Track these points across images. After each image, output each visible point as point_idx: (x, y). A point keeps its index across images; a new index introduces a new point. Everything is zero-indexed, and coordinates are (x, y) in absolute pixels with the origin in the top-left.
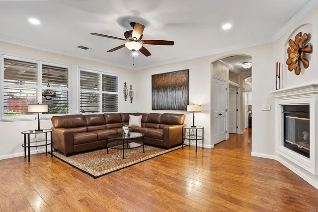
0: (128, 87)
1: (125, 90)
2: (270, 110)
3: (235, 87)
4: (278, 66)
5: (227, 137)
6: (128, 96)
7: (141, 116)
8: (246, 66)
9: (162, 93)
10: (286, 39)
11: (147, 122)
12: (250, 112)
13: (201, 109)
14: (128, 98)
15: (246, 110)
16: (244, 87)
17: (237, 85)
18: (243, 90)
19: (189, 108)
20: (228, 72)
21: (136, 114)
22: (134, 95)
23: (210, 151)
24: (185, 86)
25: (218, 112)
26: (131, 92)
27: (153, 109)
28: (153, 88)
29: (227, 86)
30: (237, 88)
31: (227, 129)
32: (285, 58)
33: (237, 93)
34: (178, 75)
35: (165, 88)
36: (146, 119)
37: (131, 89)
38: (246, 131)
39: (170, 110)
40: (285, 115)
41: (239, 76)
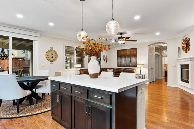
0: (105, 56)
1: (104, 57)
2: (176, 66)
3: (158, 55)
4: (179, 48)
5: (154, 80)
6: (105, 60)
7: (112, 70)
8: (165, 45)
9: (123, 59)
10: (181, 39)
11: (116, 73)
12: (166, 68)
13: (144, 66)
14: (105, 61)
15: (163, 67)
16: (162, 54)
17: (159, 54)
18: (162, 56)
19: (138, 66)
20: (155, 48)
21: (110, 69)
22: (108, 60)
23: (148, 85)
24: (135, 55)
25: (151, 68)
26: (106, 58)
27: (118, 66)
28: (118, 56)
29: (154, 55)
30: (159, 56)
31: (155, 76)
32: (182, 46)
33: (159, 58)
34: (131, 51)
35: (125, 56)
36: (115, 71)
37: (106, 56)
38: (163, 78)
39: (127, 66)
40: (181, 68)
41: (160, 49)
